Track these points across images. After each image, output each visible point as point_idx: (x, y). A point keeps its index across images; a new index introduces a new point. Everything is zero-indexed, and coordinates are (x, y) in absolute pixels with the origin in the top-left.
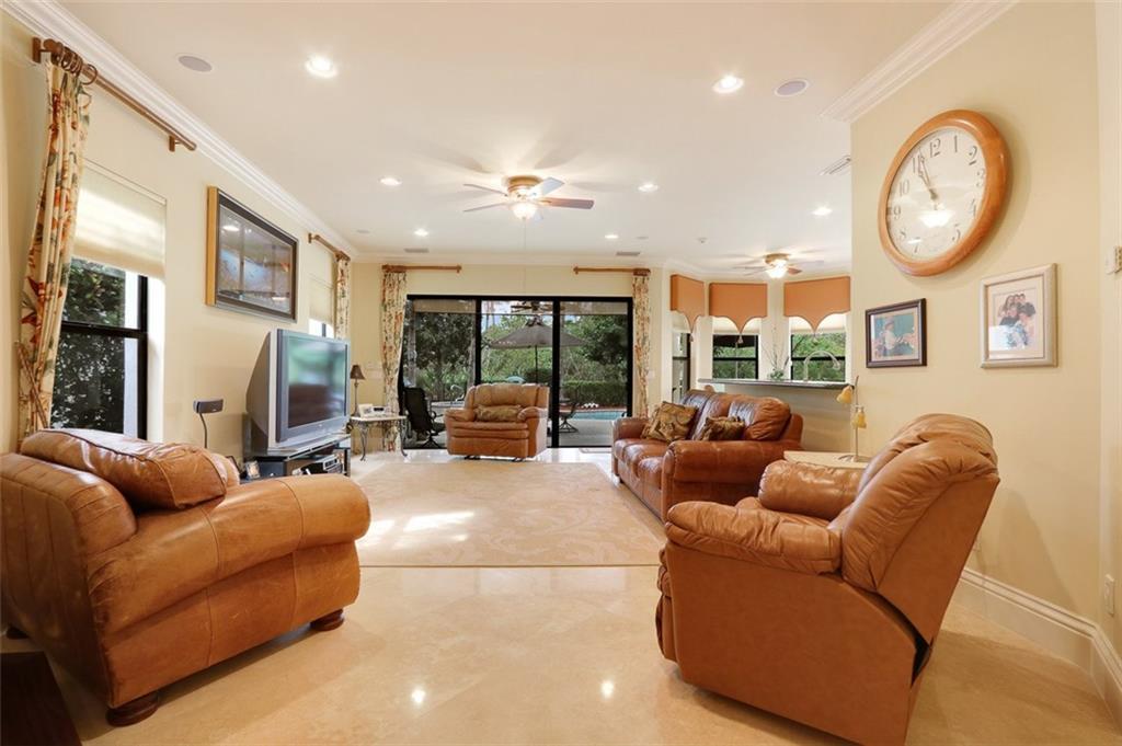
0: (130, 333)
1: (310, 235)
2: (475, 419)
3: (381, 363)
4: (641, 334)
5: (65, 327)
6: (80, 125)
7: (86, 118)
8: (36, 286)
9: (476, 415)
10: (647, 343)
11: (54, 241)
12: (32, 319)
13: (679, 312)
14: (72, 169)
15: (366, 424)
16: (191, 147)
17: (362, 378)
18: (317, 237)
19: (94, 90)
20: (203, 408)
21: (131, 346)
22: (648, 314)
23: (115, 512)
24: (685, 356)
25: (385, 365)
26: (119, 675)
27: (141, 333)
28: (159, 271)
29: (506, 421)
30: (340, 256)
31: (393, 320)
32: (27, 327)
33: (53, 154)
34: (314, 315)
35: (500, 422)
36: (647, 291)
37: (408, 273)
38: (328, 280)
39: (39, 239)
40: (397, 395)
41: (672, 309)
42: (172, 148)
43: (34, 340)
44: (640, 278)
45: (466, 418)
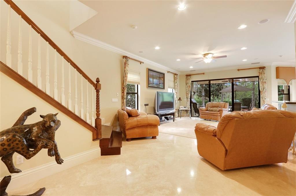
0: (136, 93)
1: (168, 72)
2: (207, 110)
3: (186, 97)
4: (262, 87)
5: (127, 93)
6: (128, 66)
7: (129, 64)
8: (123, 88)
9: (207, 109)
10: (265, 90)
11: (125, 82)
12: (123, 92)
13: (280, 79)
14: (127, 72)
15: (181, 110)
16: (143, 63)
17: (181, 100)
18: (169, 72)
19: (130, 60)
20: (146, 105)
21: (136, 95)
22: (265, 80)
23: (126, 115)
24: (288, 93)
25: (187, 97)
26: (127, 135)
27: (137, 93)
28: (139, 83)
29: (214, 111)
30: (175, 74)
31: (188, 87)
32: (123, 93)
33: (125, 71)
34: (169, 87)
35: (213, 111)
36: (264, 74)
37: (192, 76)
38: (173, 80)
39: (124, 82)
40: (190, 104)
41: (277, 78)
42: (141, 64)
43: (123, 95)
44: (261, 70)
45: (204, 110)
